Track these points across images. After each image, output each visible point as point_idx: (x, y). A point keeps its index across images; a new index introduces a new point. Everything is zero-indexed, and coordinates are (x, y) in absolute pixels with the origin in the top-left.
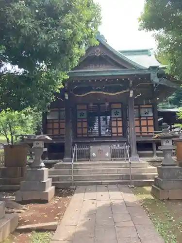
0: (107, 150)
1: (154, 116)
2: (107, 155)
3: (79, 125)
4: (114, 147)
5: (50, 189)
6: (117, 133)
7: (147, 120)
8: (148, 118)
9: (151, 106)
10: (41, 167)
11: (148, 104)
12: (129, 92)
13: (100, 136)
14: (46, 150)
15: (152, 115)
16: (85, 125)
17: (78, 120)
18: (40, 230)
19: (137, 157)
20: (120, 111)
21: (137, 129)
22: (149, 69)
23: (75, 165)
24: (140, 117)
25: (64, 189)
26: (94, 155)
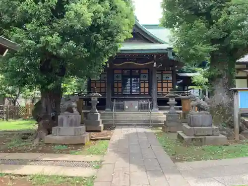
0: (136, 104)
1: (173, 80)
2: (136, 107)
3: (116, 85)
4: (141, 102)
5: (102, 125)
6: (144, 92)
7: (167, 83)
8: (169, 81)
9: (171, 72)
10: (96, 112)
11: (169, 70)
12: (153, 63)
13: (131, 94)
14: (98, 102)
15: (171, 79)
16: (120, 85)
17: (115, 82)
18: (102, 139)
19: (157, 109)
20: (147, 75)
21: (160, 90)
22: (166, 50)
23: (115, 113)
24: (162, 80)
25: (109, 127)
26: (127, 107)
